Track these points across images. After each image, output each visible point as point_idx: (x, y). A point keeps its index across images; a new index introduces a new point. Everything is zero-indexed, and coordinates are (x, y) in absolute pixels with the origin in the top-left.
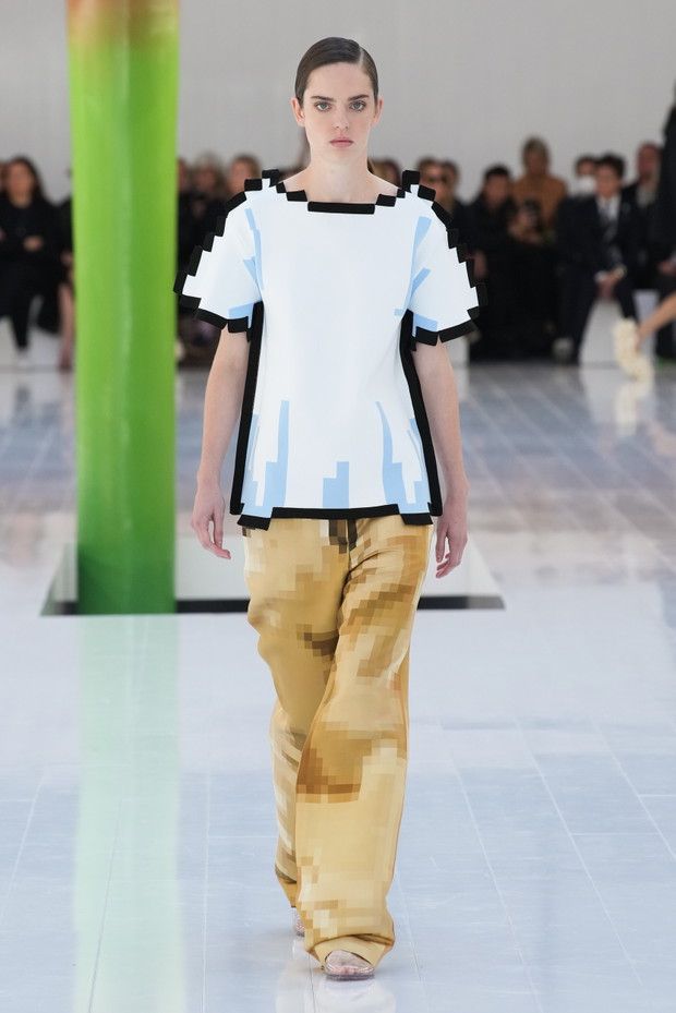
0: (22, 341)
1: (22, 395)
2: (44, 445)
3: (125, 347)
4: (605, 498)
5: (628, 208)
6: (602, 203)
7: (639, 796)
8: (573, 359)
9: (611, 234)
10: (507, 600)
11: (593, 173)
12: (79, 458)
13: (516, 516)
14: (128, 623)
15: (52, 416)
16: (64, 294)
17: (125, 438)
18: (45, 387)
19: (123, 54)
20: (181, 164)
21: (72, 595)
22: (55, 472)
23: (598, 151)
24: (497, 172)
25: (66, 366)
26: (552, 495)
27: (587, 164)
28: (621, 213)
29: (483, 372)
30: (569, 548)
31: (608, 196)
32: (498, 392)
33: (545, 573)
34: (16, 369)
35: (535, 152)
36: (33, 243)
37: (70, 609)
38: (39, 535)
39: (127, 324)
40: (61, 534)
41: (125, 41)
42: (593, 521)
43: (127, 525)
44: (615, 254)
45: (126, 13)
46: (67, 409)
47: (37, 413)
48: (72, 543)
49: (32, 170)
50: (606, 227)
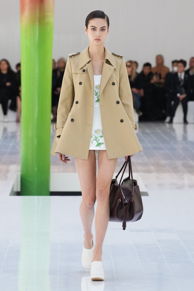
0: (5, 113)
1: (5, 130)
2: (11, 145)
3: (36, 115)
4: (179, 163)
5: (187, 76)
6: (179, 74)
7: (188, 253)
9: (182, 84)
10: (149, 193)
11: (177, 66)
12: (22, 148)
13: (152, 168)
14: (36, 198)
15: (14, 136)
16: (18, 99)
17: (35, 143)
18: (12, 127)
19: (37, 28)
20: (54, 61)
21: (19, 190)
22: (15, 153)
23: (179, 59)
24: (147, 65)
25: (18, 121)
26: (163, 162)
27: (175, 63)
28: (185, 77)
29: (143, 125)
30: (168, 178)
31: (181, 73)
32: (148, 131)
33: (161, 185)
36: (8, 84)
37: (18, 194)
38: (8, 171)
39: (37, 109)
41: (38, 24)
42: (175, 170)
43: (36, 169)
44: (183, 89)
45: (38, 16)
46: (18, 134)
47: (10, 135)
48: (19, 174)
49: (8, 63)
50: (181, 81)
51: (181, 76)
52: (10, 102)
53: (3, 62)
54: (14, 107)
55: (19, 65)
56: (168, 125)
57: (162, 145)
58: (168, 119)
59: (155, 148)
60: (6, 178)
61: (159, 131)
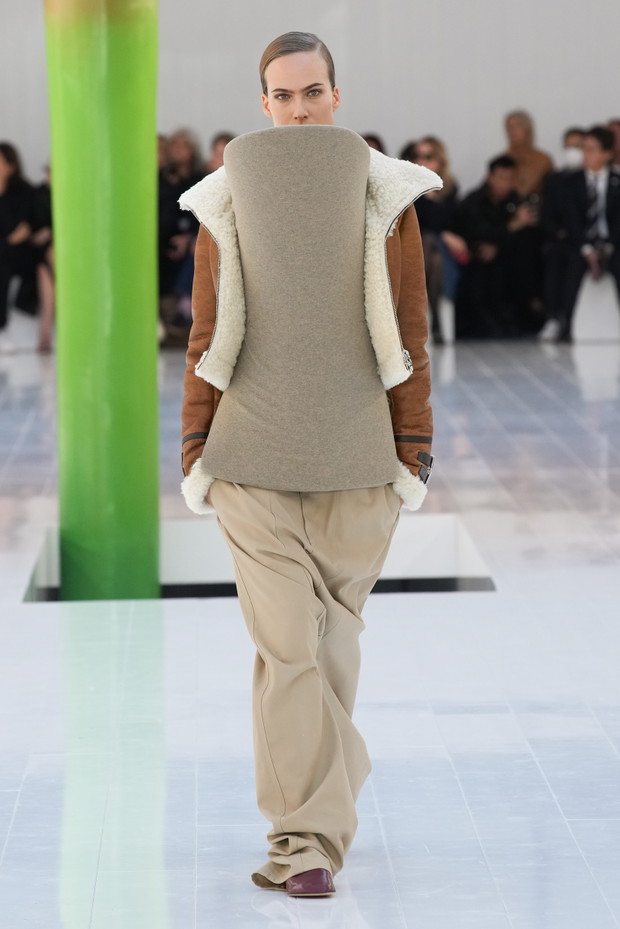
1: (2, 379)
2: (25, 428)
3: (106, 327)
5: (617, 181)
6: (590, 175)
8: (565, 337)
10: (497, 582)
12: (61, 442)
13: (504, 495)
15: (32, 399)
16: (43, 272)
17: (106, 421)
18: (24, 370)
19: (102, 29)
21: (55, 581)
22: (36, 456)
25: (45, 348)
26: (542, 474)
27: (574, 136)
29: (471, 351)
30: (559, 528)
31: (596, 169)
32: (486, 371)
33: (534, 554)
35: (519, 126)
37: (53, 595)
38: (20, 520)
39: (108, 306)
40: (44, 518)
41: (103, 18)
42: (584, 500)
43: (110, 509)
46: (47, 391)
47: (18, 396)
48: (55, 526)
50: (595, 198)
51: (596, 179)
52: (15, 285)
54: (31, 302)
56: (550, 351)
57: (535, 419)
58: (551, 330)
59: (513, 429)
60: (13, 542)
61: (525, 371)
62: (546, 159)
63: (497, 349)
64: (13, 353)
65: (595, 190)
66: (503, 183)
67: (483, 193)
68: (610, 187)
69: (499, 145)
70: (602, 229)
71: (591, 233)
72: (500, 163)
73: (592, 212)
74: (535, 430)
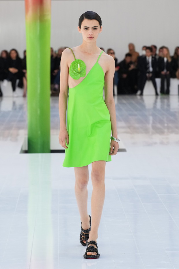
1: (14, 103)
2: (20, 114)
3: (39, 91)
4: (149, 126)
5: (154, 59)
6: (147, 58)
7: (158, 195)
8: (142, 94)
10: (127, 150)
12: (28, 117)
13: (128, 130)
14: (40, 155)
15: (21, 107)
16: (24, 79)
17: (39, 112)
18: (19, 101)
19: (38, 24)
21: (26, 149)
22: (22, 120)
25: (25, 96)
26: (137, 125)
27: (144, 48)
29: (121, 97)
30: (140, 137)
31: (149, 56)
32: (124, 101)
34: (13, 97)
37: (26, 152)
38: (18, 135)
39: (39, 86)
40: (24, 135)
41: (38, 21)
42: (146, 131)
43: (39, 132)
45: (39, 14)
46: (25, 106)
47: (18, 107)
48: (27, 137)
49: (16, 52)
50: (148, 63)
51: (149, 59)
52: (18, 81)
53: (13, 52)
54: (21, 85)
55: (25, 52)
56: (139, 97)
57: (135, 113)
58: (139, 92)
59: (131, 115)
60: (16, 140)
61: (133, 102)
62: (138, 54)
63: (127, 97)
64: (17, 97)
65: (149, 61)
66: (128, 60)
67: (124, 62)
68: (152, 61)
69: (127, 51)
70: (151, 69)
71: (148, 71)
72: (128, 55)
73: (148, 66)
74: (135, 115)
